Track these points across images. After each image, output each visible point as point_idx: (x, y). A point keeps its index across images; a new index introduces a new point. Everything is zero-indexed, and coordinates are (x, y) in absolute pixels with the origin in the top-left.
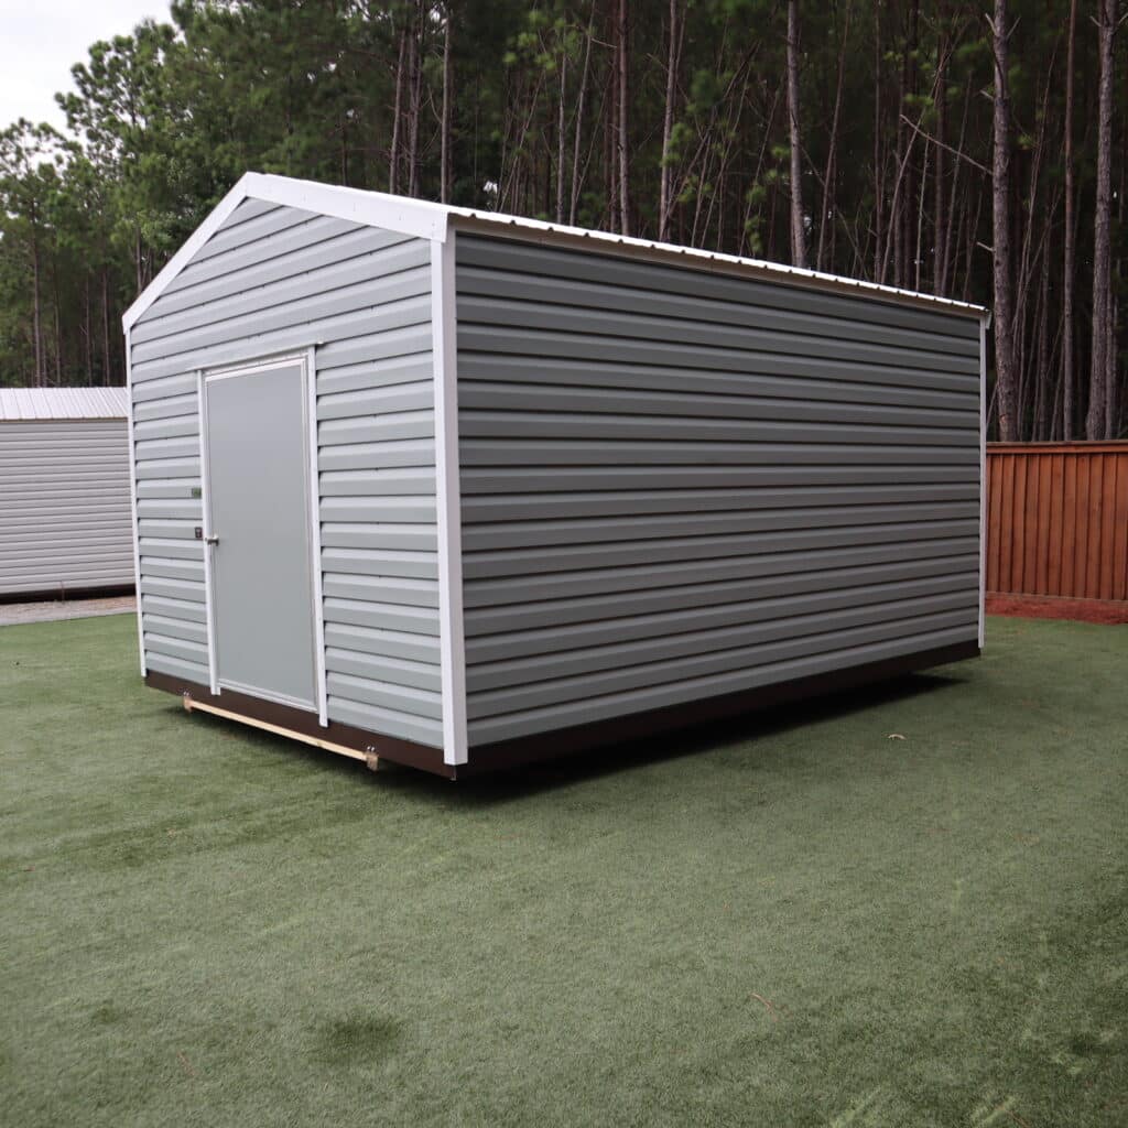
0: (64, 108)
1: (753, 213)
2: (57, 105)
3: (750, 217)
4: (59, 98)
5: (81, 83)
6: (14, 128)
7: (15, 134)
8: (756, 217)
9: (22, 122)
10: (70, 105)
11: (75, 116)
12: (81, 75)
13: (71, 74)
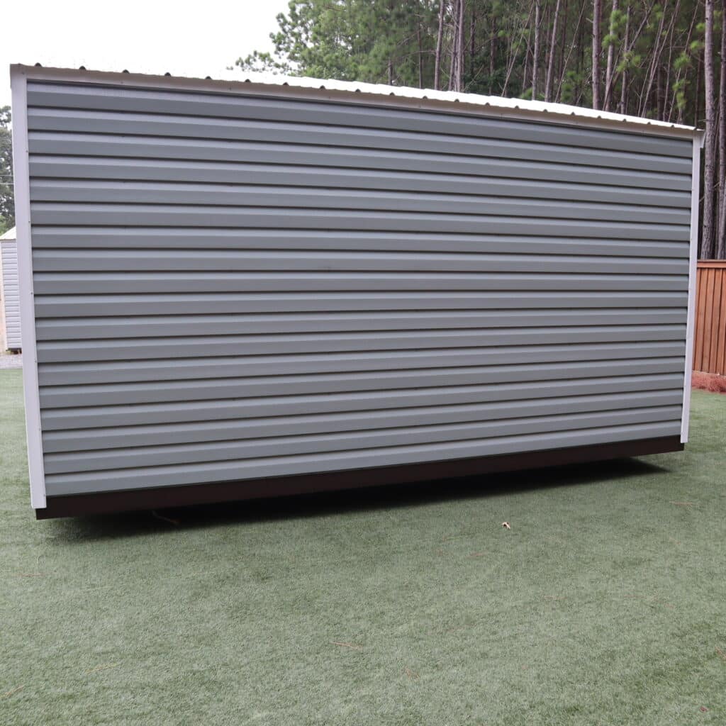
0: (275, 42)
1: (681, 77)
2: (271, 40)
3: (679, 81)
4: (272, 36)
5: (282, 25)
6: (250, 57)
7: (251, 60)
8: (683, 80)
9: (255, 53)
10: (278, 40)
11: (281, 46)
12: (282, 20)
13: (276, 20)
